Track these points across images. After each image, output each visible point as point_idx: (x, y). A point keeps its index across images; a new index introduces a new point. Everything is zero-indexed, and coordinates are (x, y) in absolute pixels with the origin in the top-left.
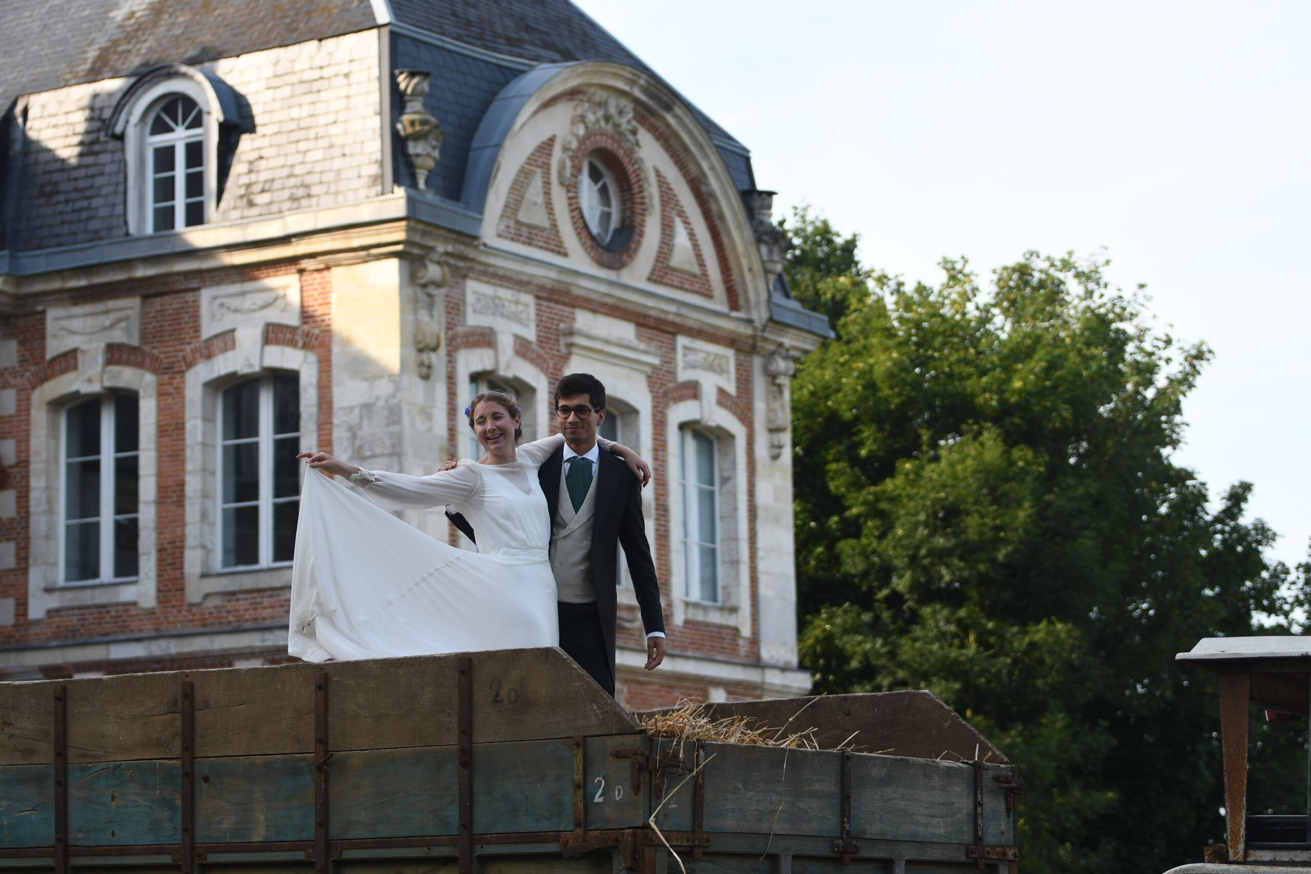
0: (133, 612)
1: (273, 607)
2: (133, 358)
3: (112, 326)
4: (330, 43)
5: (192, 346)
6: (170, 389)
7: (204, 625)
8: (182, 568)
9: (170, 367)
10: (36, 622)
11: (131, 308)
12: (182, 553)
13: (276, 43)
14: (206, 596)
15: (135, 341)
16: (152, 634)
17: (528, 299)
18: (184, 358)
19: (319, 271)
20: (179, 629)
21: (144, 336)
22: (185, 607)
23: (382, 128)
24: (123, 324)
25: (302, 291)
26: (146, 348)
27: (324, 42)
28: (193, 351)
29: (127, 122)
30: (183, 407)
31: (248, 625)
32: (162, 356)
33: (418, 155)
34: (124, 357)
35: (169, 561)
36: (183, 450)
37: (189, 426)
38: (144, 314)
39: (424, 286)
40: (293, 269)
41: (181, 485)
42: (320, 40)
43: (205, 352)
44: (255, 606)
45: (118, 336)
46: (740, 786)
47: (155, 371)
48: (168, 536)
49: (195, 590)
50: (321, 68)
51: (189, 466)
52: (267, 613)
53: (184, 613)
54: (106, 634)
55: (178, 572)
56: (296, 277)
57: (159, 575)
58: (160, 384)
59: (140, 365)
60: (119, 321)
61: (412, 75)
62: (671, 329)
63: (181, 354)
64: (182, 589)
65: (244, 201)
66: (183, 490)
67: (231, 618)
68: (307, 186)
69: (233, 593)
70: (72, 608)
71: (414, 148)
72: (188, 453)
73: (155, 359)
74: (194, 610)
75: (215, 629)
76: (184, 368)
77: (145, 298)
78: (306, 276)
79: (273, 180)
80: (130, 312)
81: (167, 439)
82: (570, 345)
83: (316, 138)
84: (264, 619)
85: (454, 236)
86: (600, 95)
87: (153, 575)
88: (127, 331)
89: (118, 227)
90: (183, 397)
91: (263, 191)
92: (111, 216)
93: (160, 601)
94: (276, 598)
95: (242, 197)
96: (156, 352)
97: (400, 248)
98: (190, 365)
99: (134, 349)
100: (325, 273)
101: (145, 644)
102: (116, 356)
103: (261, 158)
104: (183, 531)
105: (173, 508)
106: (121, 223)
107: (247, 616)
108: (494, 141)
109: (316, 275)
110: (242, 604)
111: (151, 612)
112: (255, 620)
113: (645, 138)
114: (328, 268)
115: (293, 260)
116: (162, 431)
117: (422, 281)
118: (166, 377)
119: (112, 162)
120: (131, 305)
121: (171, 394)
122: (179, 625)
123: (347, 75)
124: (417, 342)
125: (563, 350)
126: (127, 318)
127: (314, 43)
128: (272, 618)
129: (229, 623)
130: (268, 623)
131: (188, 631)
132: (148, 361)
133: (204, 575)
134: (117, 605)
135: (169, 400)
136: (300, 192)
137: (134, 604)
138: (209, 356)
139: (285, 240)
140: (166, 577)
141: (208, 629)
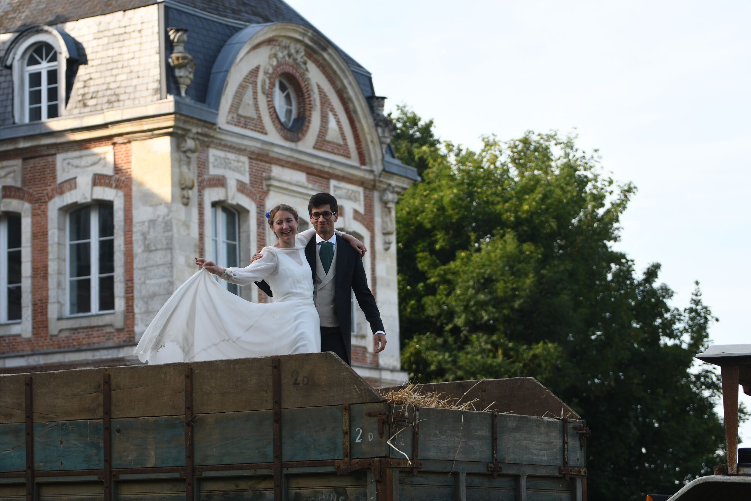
0: (19, 340)
1: (99, 337)
2: (18, 194)
3: (5, 176)
4: (130, 13)
5: (52, 187)
6: (39, 212)
7: (60, 347)
8: (46, 314)
9: (39, 199)
11: (16, 165)
12: (46, 306)
13: (99, 13)
14: (61, 331)
15: (19, 185)
16: (30, 352)
17: (245, 159)
18: (47, 194)
19: (124, 143)
20: (45, 350)
21: (24, 182)
22: (49, 337)
23: (160, 61)
24: (12, 175)
25: (115, 155)
26: (25, 189)
27: (127, 12)
28: (53, 190)
29: (14, 58)
30: (47, 222)
31: (84, 347)
32: (35, 193)
33: (181, 77)
34: (13, 194)
35: (39, 310)
36: (47, 247)
37: (50, 233)
38: (24, 169)
39: (185, 152)
40: (110, 142)
41: (46, 267)
42: (124, 11)
43: (59, 190)
44: (89, 336)
45: (9, 182)
46: (438, 432)
47: (30, 202)
48: (38, 297)
49: (54, 327)
50: (125, 27)
51: (50, 256)
52: (95, 340)
53: (48, 340)
54: (3, 353)
55: (44, 318)
56: (111, 147)
57: (34, 319)
58: (33, 209)
59: (22, 198)
60: (9, 173)
61: (177, 31)
62: (326, 176)
63: (45, 192)
64: (47, 327)
65: (81, 104)
66: (47, 270)
67: (75, 343)
68: (117, 95)
69: (76, 329)
71: (178, 73)
72: (50, 249)
73: (31, 195)
74: (54, 339)
75: (66, 349)
76: (47, 200)
77: (25, 159)
78: (117, 147)
79: (97, 92)
80: (16, 168)
81: (37, 241)
82: (269, 186)
83: (123, 67)
84: (94, 343)
85: (202, 123)
86: (285, 42)
87: (30, 319)
88: (14, 178)
89: (9, 119)
90: (46, 217)
91: (92, 98)
92: (5, 113)
93: (34, 334)
94: (100, 332)
95: (80, 101)
96: (31, 191)
97: (171, 130)
98: (51, 198)
99: (18, 189)
100: (128, 145)
101: (26, 358)
102: (8, 193)
103: (91, 79)
104: (47, 293)
105: (41, 280)
106: (11, 117)
107: (84, 342)
108: (224, 69)
109: (123, 146)
110: (82, 335)
111: (29, 340)
112: (89, 344)
113: (311, 66)
114: (129, 142)
115: (109, 138)
116: (35, 236)
117: (184, 149)
118: (37, 205)
119: (5, 81)
120: (17, 164)
121: (39, 215)
122: (45, 348)
123: (140, 31)
124: (181, 184)
125: (265, 188)
126: (14, 171)
127: (121, 13)
128: (99, 343)
129: (74, 346)
130: (96, 346)
131: (50, 351)
132: (26, 196)
133: (60, 319)
134: (9, 336)
135: (39, 218)
136: (113, 98)
137: (19, 335)
138: (62, 193)
139: (105, 126)
140: (37, 320)
141: (62, 350)
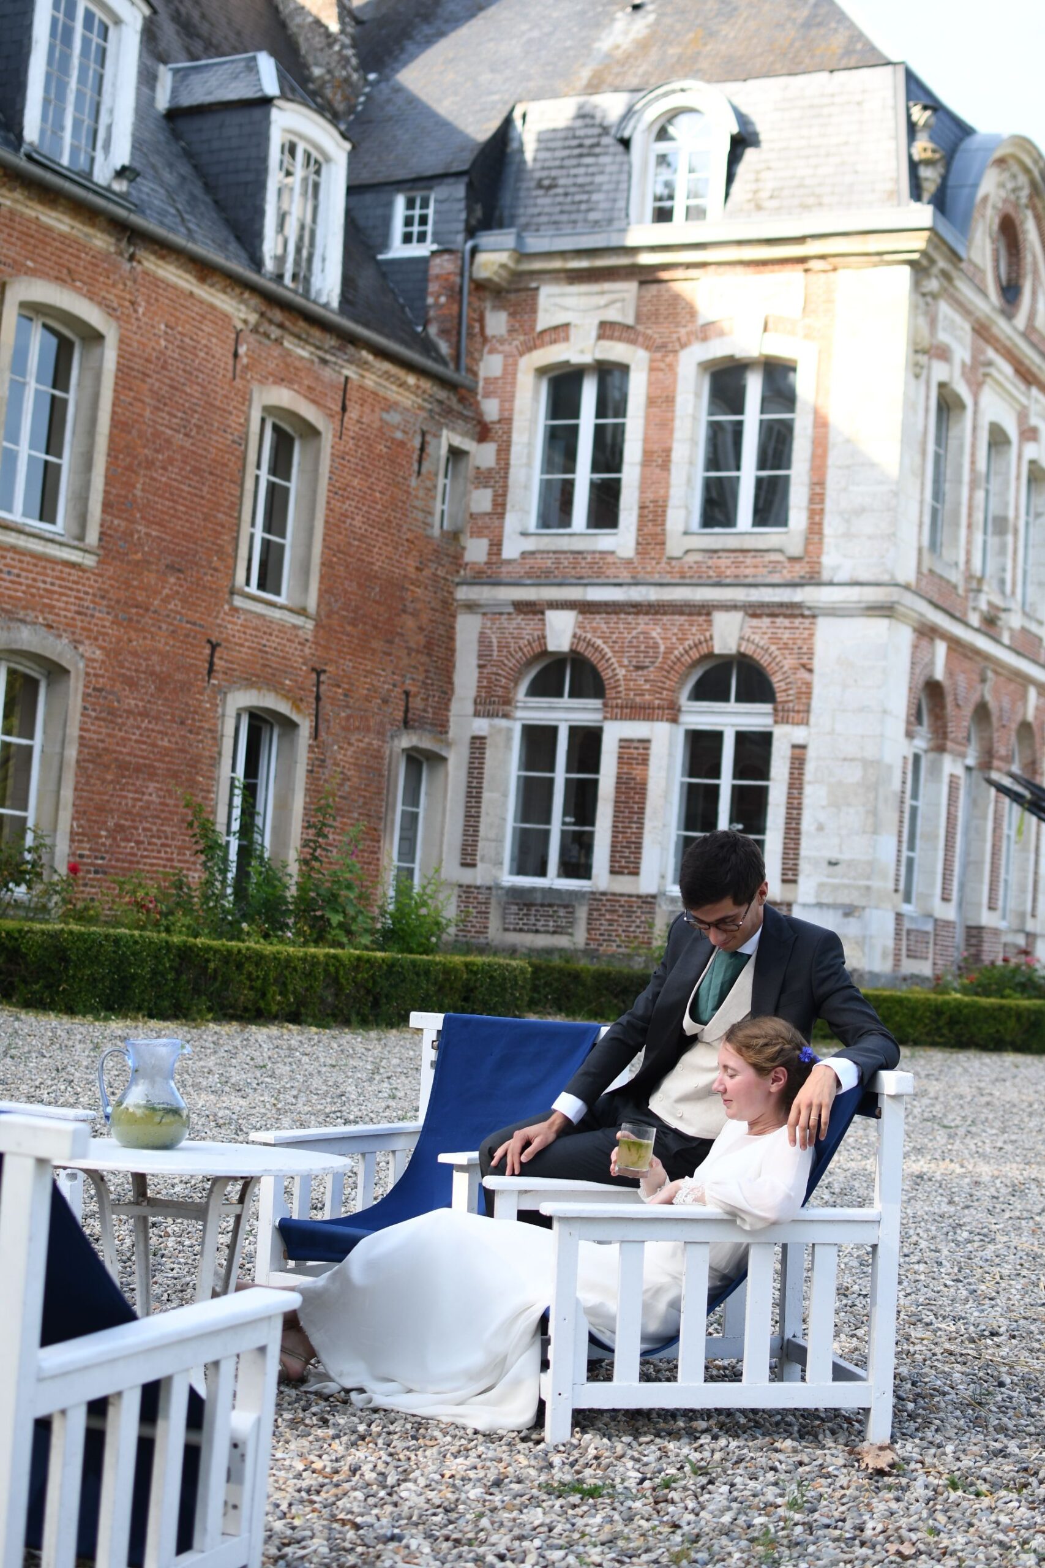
0: (610, 559)
1: (756, 567)
2: (625, 335)
3: (606, 306)
4: (841, 76)
5: (688, 329)
6: (662, 365)
7: (683, 577)
8: (663, 524)
9: (664, 346)
10: (509, 562)
11: (627, 291)
12: (664, 512)
13: (784, 71)
14: (687, 552)
15: (630, 320)
16: (629, 580)
17: (967, 327)
18: (679, 339)
19: (825, 271)
20: (656, 578)
21: (638, 317)
22: (664, 560)
23: (897, 151)
24: (618, 305)
25: (806, 287)
26: (640, 328)
27: (836, 74)
28: (688, 334)
29: (635, 128)
30: (675, 382)
31: (728, 581)
32: (656, 336)
33: (927, 179)
34: (617, 334)
35: (651, 517)
36: (672, 420)
37: (680, 399)
38: (640, 298)
39: (924, 295)
40: (800, 267)
41: (668, 451)
42: (832, 71)
43: (700, 335)
44: (737, 564)
45: (613, 315)
47: (647, 348)
48: (650, 496)
49: (675, 545)
50: (832, 95)
51: (677, 435)
52: (748, 571)
53: (663, 565)
54: (581, 578)
55: (659, 529)
56: (802, 274)
57: (639, 530)
58: (652, 361)
59: (633, 342)
60: (613, 302)
61: (925, 108)
62: (1030, 379)
63: (675, 336)
64: (663, 543)
65: (752, 205)
66: (668, 456)
67: (711, 573)
68: (819, 196)
69: (715, 551)
70: (548, 552)
71: (925, 172)
72: (677, 423)
73: (648, 338)
74: (674, 563)
75: (694, 581)
76: (678, 347)
77: (642, 283)
78: (810, 275)
79: (781, 189)
80: (626, 295)
81: (655, 410)
82: (986, 375)
83: (828, 155)
84: (746, 576)
85: (949, 253)
86: (1015, 168)
87: (633, 528)
88: (623, 310)
89: (619, 219)
90: (675, 375)
91: (771, 197)
92: (612, 209)
93: (638, 553)
94: (759, 560)
95: (749, 201)
96: (649, 332)
97: (915, 256)
98: (683, 346)
99: (628, 327)
100: (831, 275)
101: (625, 589)
102: (608, 332)
103: (769, 169)
104: (667, 492)
105: (658, 471)
106: (623, 214)
107: (728, 572)
109: (823, 276)
110: (724, 561)
111: (629, 562)
112: (737, 576)
113: (1029, 214)
114: (835, 269)
115: (802, 260)
116: (651, 402)
117: (925, 290)
118: (658, 355)
119: (613, 163)
120: (629, 289)
121: (662, 370)
122: (657, 576)
123: (859, 103)
124: (915, 343)
125: (980, 378)
126: (623, 300)
127: (825, 75)
128: (754, 576)
129: (709, 577)
130: (750, 580)
131: (665, 581)
132: (641, 339)
133: (686, 533)
134: (594, 552)
135: (660, 375)
136: (811, 201)
137: (612, 553)
138: (705, 339)
139: (801, 240)
140: (646, 530)
141: (687, 581)
